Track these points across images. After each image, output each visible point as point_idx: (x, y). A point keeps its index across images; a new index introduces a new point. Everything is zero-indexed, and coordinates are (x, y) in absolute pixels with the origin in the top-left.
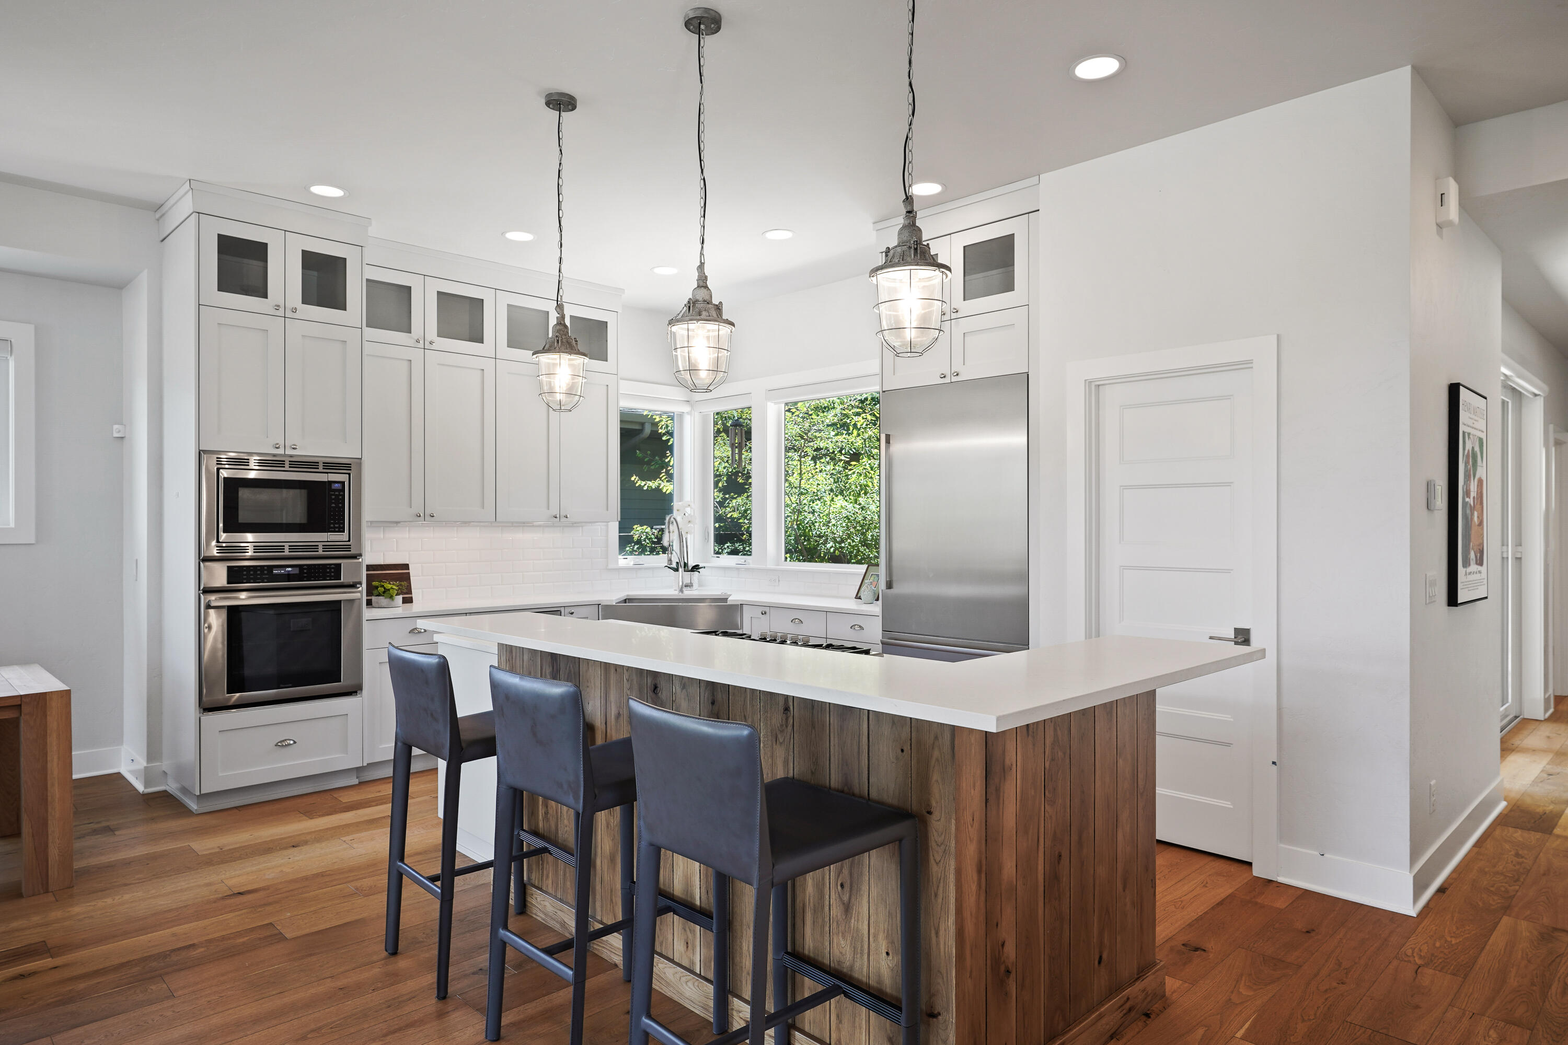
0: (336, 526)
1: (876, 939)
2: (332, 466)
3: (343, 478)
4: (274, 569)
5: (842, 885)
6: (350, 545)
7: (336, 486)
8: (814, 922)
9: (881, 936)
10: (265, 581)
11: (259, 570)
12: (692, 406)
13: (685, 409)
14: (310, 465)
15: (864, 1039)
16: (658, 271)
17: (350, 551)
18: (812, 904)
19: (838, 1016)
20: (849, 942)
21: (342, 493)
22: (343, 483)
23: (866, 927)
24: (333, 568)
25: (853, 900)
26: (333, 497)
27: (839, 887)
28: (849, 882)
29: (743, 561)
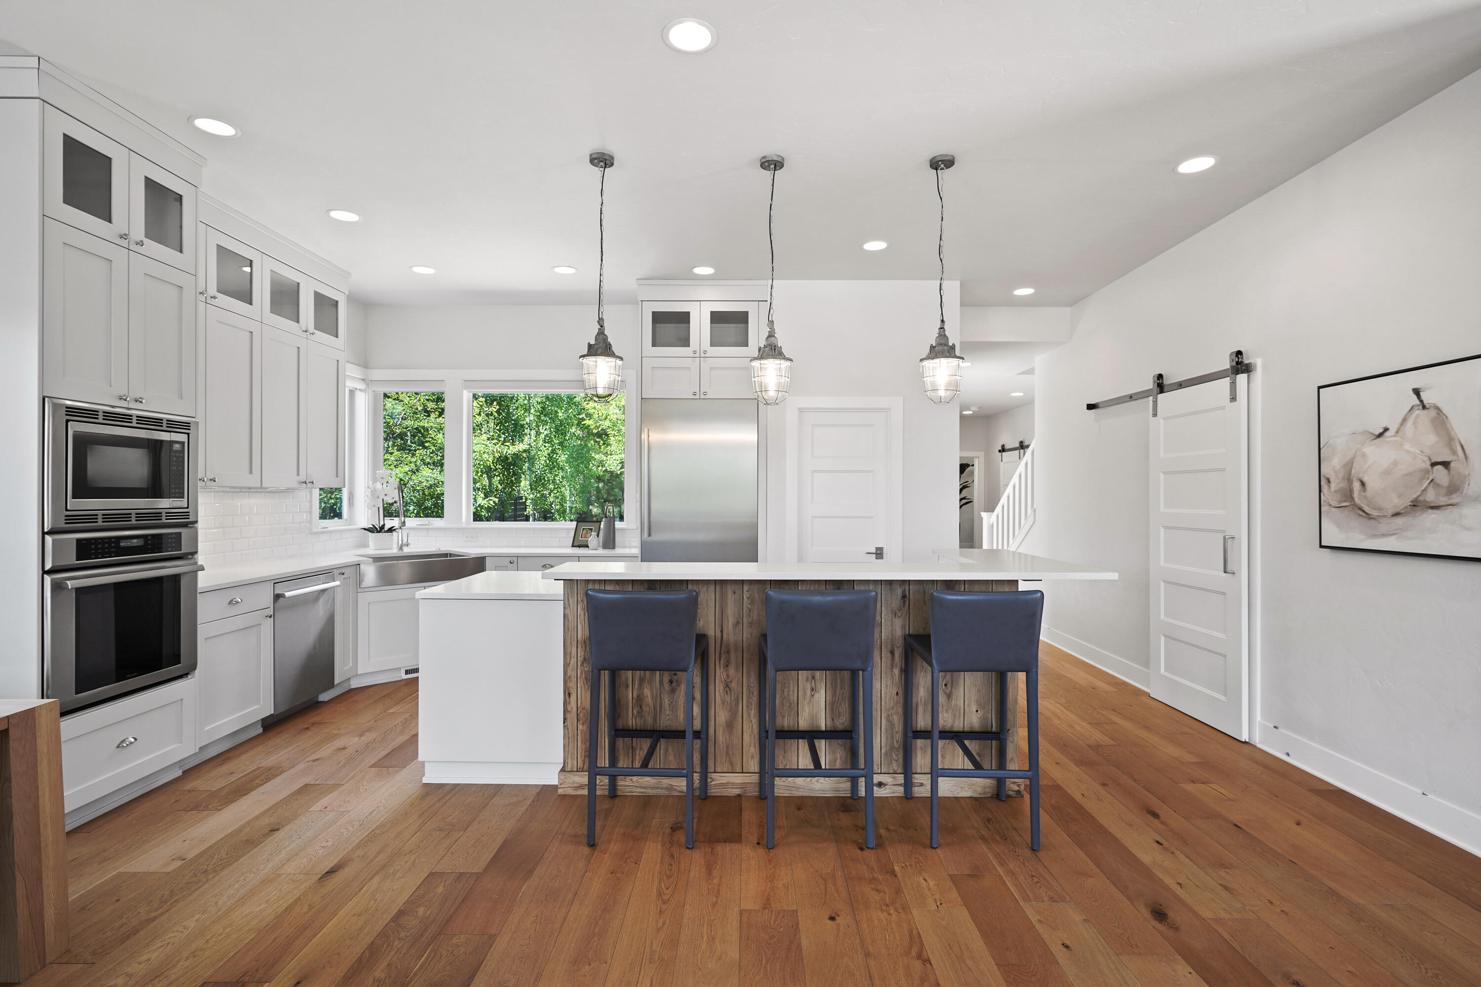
0: (177, 491)
1: (969, 705)
2: (173, 426)
3: (183, 438)
4: (121, 541)
5: (946, 685)
6: (188, 512)
7: (177, 447)
8: (924, 711)
9: (973, 703)
10: (113, 555)
11: (107, 543)
12: (368, 385)
13: (362, 386)
14: (155, 423)
15: (960, 763)
16: (416, 270)
17: (188, 518)
18: (923, 701)
19: (942, 755)
20: (950, 714)
21: (182, 455)
22: (183, 443)
23: (962, 702)
24: (174, 538)
25: (953, 690)
26: (174, 459)
27: (944, 687)
28: (950, 682)
29: (427, 522)
